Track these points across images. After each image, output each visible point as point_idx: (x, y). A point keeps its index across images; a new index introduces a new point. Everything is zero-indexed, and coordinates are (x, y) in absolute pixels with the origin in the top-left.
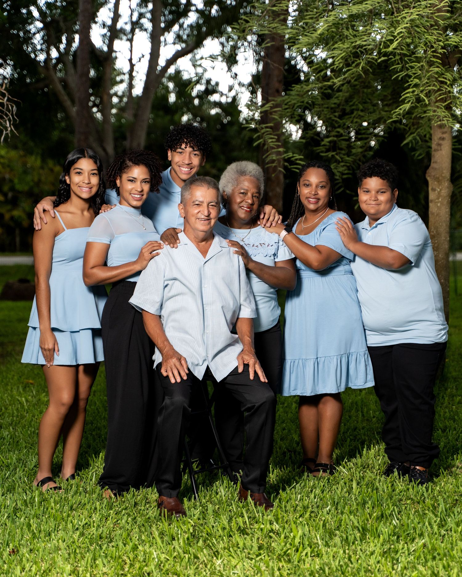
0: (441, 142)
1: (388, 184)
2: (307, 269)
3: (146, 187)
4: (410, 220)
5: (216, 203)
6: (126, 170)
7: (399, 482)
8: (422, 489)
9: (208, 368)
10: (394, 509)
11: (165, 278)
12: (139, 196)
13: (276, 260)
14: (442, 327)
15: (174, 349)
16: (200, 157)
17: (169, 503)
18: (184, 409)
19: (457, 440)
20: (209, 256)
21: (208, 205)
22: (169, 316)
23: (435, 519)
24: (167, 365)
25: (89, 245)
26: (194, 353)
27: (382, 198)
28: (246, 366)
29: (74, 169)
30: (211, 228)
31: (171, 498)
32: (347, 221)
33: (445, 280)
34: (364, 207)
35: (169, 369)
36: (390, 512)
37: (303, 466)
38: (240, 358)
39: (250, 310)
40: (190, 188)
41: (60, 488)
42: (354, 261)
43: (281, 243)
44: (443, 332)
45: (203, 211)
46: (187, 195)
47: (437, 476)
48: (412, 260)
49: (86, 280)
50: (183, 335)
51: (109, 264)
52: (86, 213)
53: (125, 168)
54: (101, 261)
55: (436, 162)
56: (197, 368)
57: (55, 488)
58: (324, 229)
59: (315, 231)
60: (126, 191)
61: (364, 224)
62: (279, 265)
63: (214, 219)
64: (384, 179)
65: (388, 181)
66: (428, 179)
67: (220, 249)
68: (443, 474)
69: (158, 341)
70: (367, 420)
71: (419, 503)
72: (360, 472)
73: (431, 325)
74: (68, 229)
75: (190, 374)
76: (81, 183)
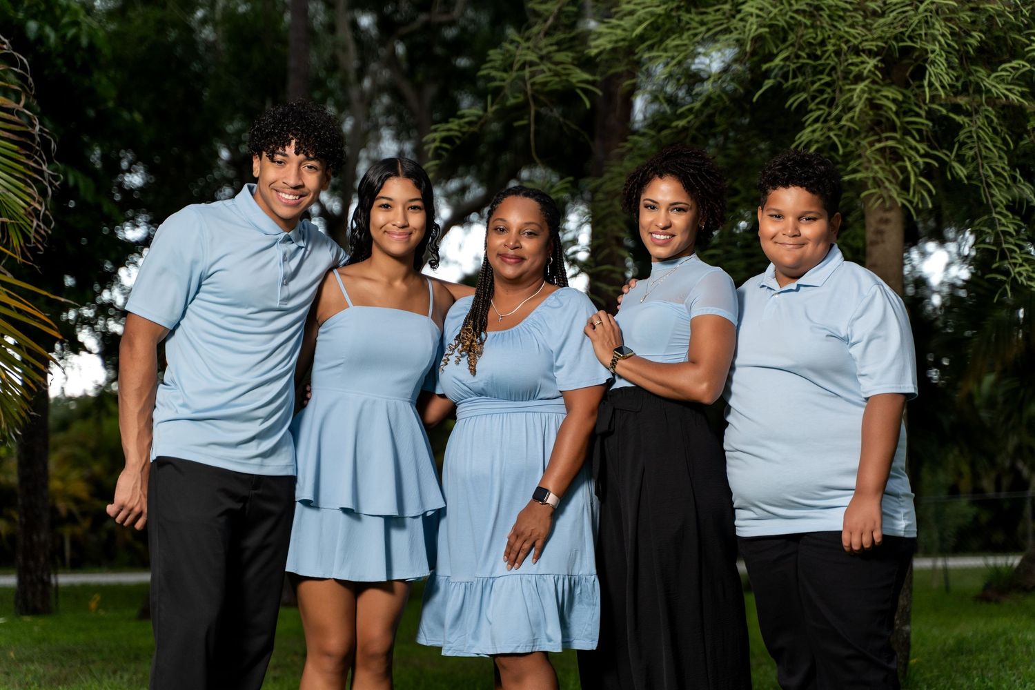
0: (883, 227)
1: (820, 202)
16: (319, 173)
27: (809, 230)
64: (813, 192)
65: (822, 195)
76: (389, 225)
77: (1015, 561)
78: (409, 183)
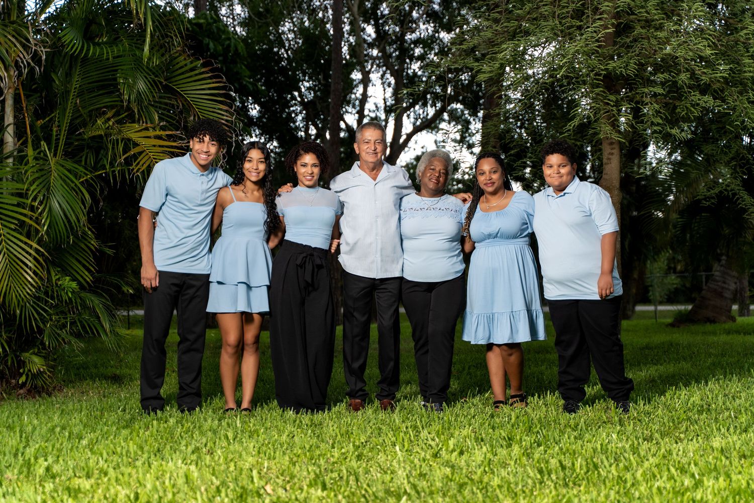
0: (610, 156)
1: (567, 159)
3: (316, 170)
6: (299, 158)
12: (310, 178)
16: (216, 146)
20: (378, 180)
27: (563, 171)
29: (247, 158)
52: (256, 193)
55: (606, 174)
60: (302, 174)
61: (550, 192)
65: (567, 156)
74: (237, 201)
76: (251, 169)
77: (690, 307)
78: (259, 151)
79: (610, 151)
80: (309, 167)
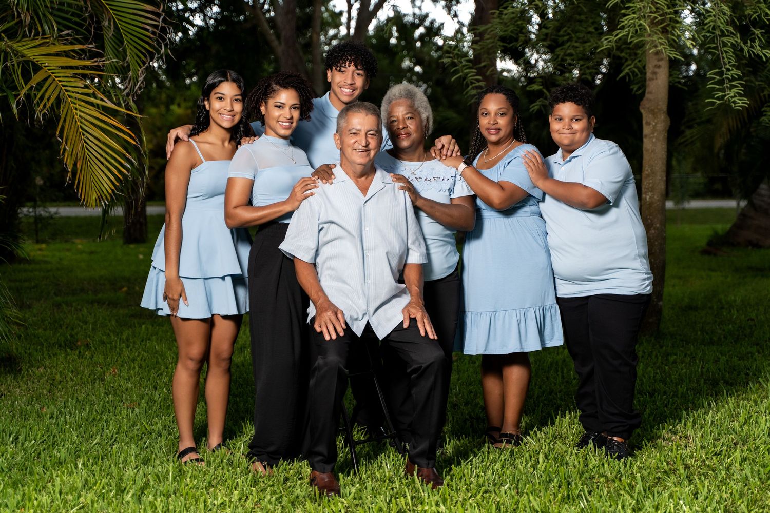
0: (657, 70)
1: (583, 110)
2: (488, 208)
3: (296, 114)
4: (608, 153)
5: (376, 131)
6: (272, 95)
7: (594, 456)
8: (619, 465)
9: (368, 323)
10: (583, 488)
11: (320, 221)
12: (287, 124)
13: (452, 197)
14: (646, 276)
15: (329, 301)
16: (364, 77)
17: (323, 479)
18: (340, 370)
19: (666, 406)
20: (369, 194)
21: (366, 134)
22: (324, 262)
23: (631, 501)
24: (321, 319)
25: (230, 181)
26: (354, 306)
27: (577, 126)
28: (413, 321)
29: (215, 94)
30: (370, 160)
31: (324, 473)
32: (536, 154)
33: (661, 224)
34: (556, 137)
35: (323, 324)
36: (577, 492)
37: (484, 436)
38: (406, 311)
39: (419, 254)
40: (346, 115)
41: (202, 460)
42: (543, 200)
43: (458, 177)
44: (647, 282)
45: (361, 141)
46: (343, 123)
47: (640, 449)
48: (610, 199)
49: (229, 221)
50: (340, 285)
51: (254, 202)
52: (226, 144)
53: (271, 92)
54: (244, 199)
55: (651, 93)
56: (356, 323)
57: (197, 460)
58: (509, 163)
59: (498, 165)
60: (273, 119)
61: (556, 158)
62: (455, 202)
63: (374, 149)
64: (578, 105)
65: (584, 106)
66: (642, 111)
67: (383, 185)
68: (646, 445)
69: (312, 292)
70: (567, 382)
71: (613, 481)
72: (549, 443)
73: (633, 274)
74: (206, 160)
75: (348, 330)
76: (222, 110)
79: (656, 62)
80: (287, 109)
